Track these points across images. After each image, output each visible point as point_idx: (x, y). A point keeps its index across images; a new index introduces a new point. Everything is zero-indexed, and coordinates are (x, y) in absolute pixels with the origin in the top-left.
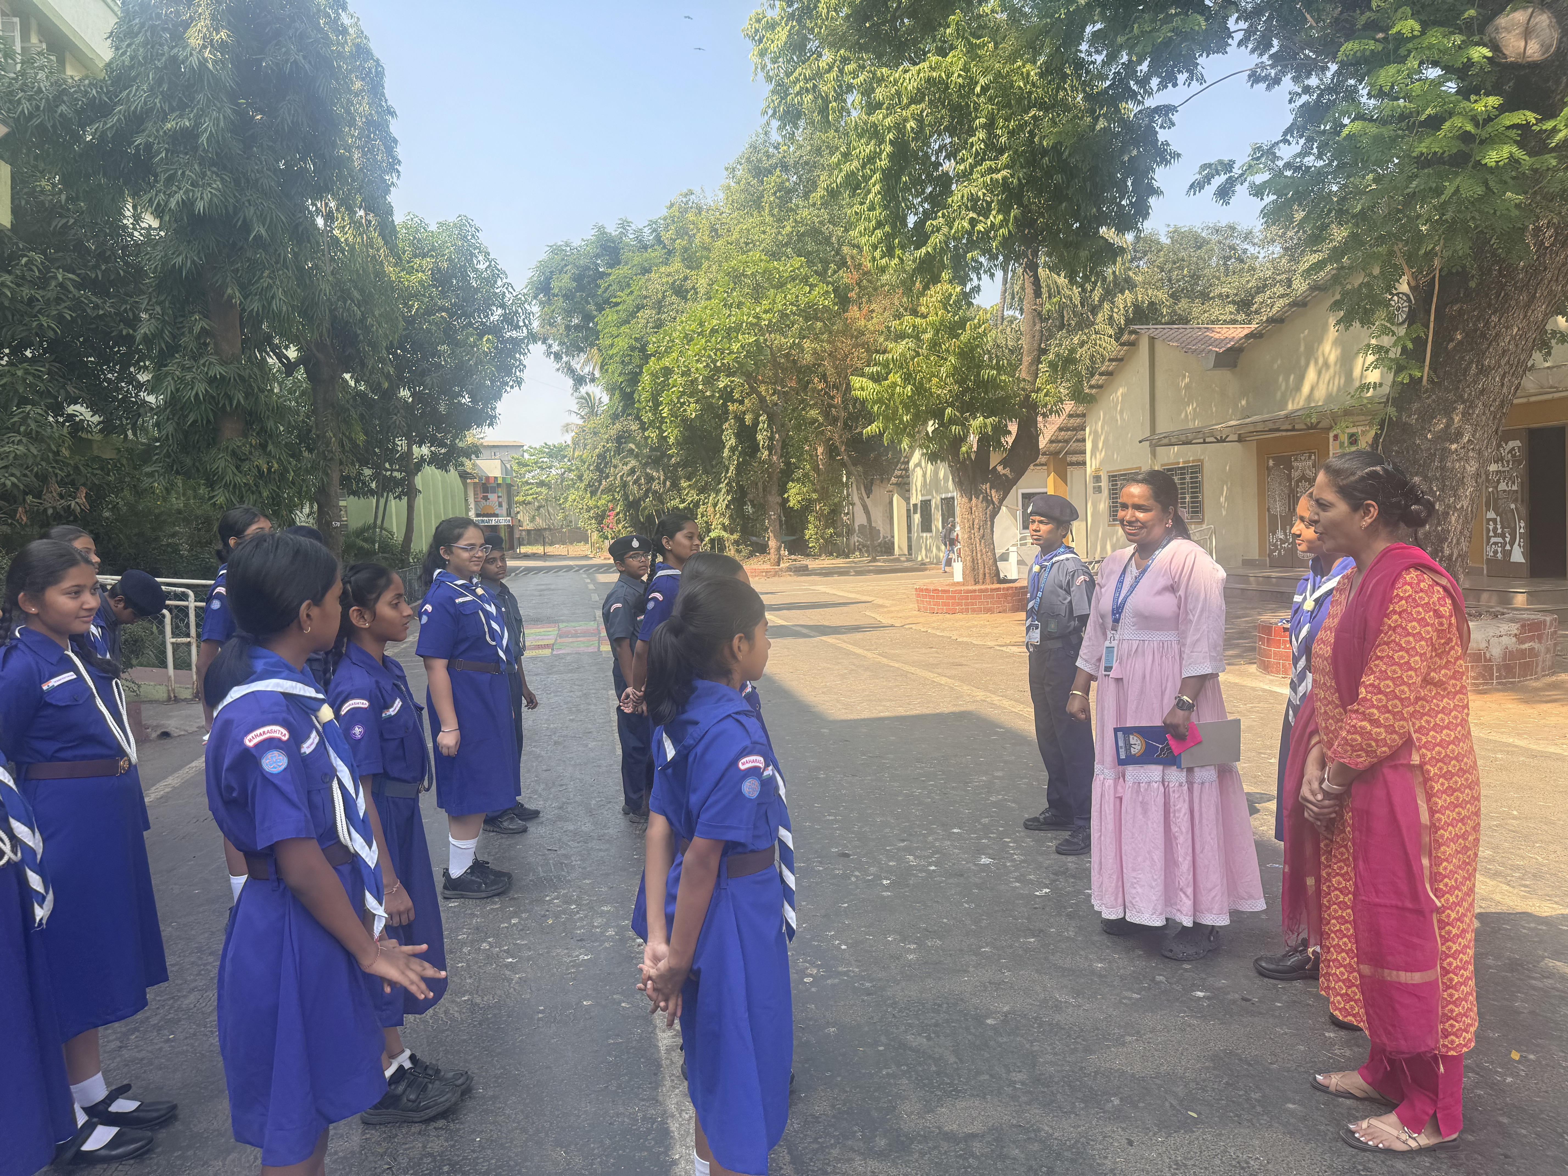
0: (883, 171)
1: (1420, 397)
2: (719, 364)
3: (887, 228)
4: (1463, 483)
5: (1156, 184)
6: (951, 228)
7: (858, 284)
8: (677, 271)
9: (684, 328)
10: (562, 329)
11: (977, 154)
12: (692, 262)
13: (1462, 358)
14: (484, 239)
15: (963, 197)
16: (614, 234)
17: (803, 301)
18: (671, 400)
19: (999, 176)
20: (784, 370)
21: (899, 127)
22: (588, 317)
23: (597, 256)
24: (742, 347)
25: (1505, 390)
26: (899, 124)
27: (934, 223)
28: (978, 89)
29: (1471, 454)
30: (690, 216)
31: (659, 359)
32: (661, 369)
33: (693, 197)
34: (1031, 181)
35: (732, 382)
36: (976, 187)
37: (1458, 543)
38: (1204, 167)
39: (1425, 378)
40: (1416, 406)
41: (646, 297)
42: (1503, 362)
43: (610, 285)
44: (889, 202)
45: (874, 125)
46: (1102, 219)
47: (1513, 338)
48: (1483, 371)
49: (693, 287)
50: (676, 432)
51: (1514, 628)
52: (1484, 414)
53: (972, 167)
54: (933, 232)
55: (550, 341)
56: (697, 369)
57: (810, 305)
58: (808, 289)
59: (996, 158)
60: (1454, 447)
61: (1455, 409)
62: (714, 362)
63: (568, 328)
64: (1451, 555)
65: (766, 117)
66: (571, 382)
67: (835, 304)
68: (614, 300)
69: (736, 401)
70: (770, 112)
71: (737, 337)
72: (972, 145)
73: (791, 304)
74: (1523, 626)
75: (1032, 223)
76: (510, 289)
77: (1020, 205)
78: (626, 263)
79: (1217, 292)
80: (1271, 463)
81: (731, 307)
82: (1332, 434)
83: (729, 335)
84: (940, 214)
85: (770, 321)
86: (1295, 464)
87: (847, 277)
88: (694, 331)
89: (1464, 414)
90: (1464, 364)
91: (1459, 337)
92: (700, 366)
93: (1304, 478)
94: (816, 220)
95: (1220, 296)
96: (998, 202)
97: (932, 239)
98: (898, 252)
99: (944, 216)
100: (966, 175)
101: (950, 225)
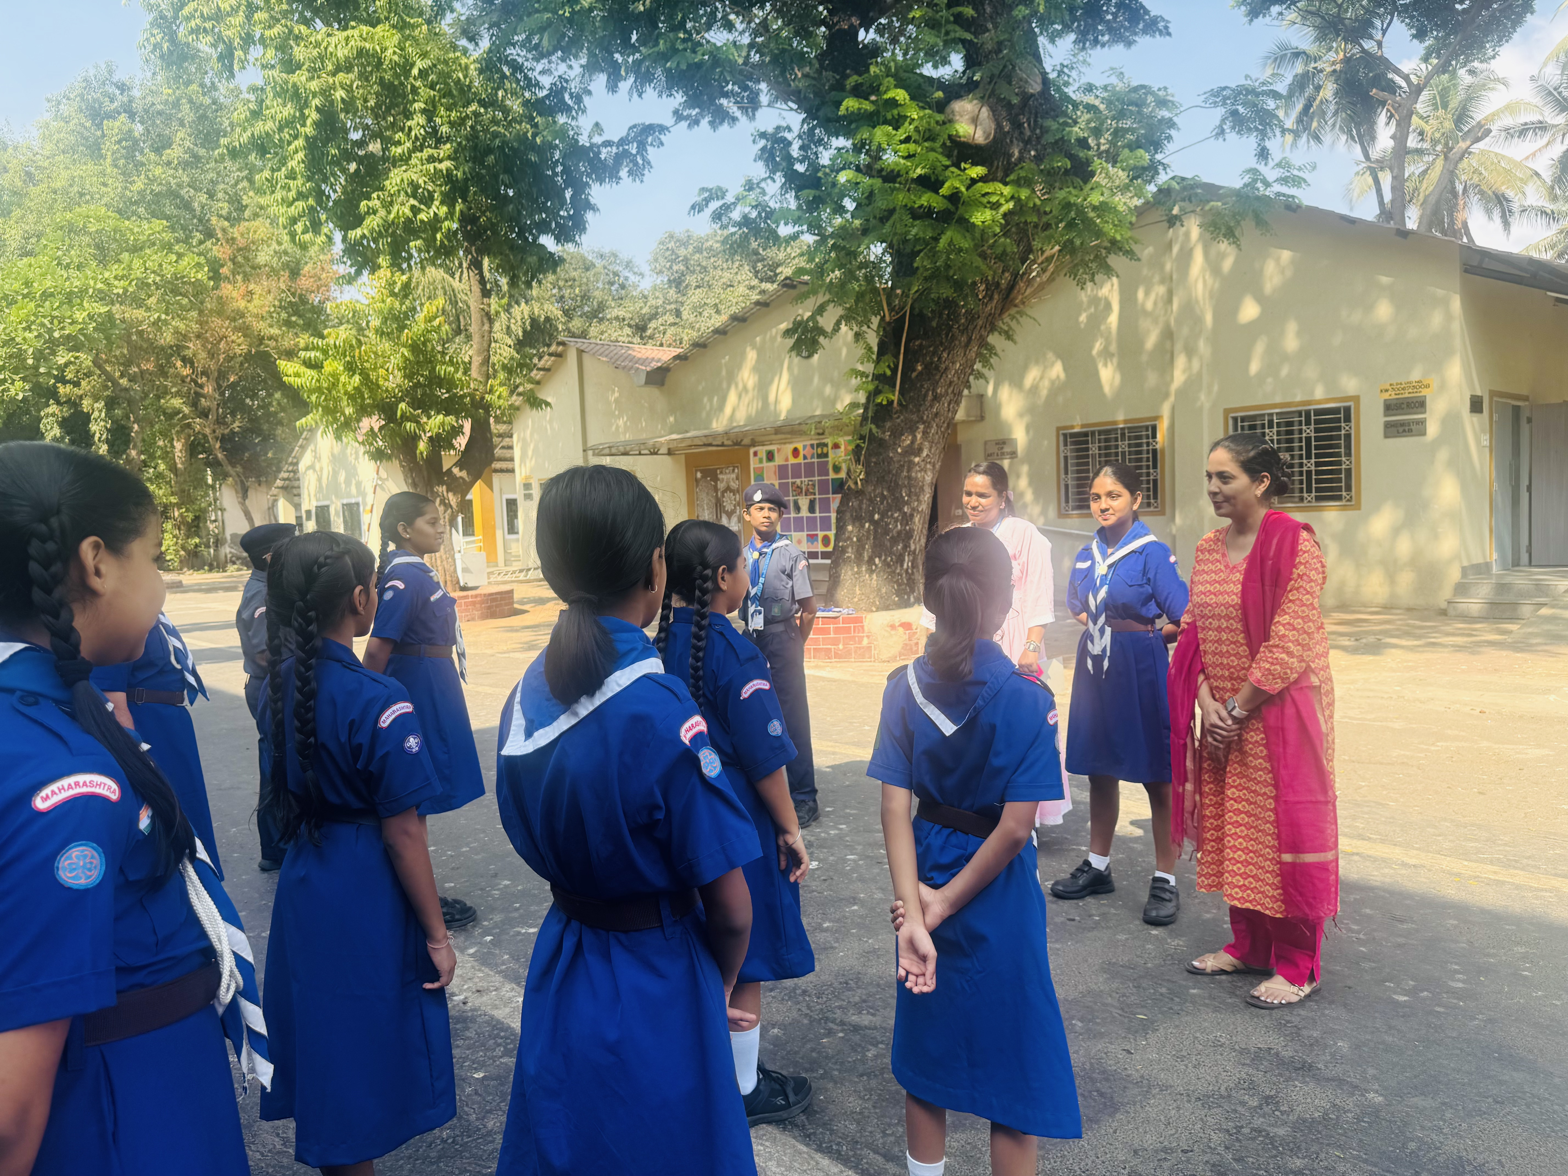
0: (307, 138)
1: (891, 417)
2: (56, 335)
3: (310, 202)
4: (923, 490)
5: (592, 201)
6: (389, 212)
7: (232, 260)
11: (416, 139)
13: (922, 386)
15: (400, 181)
17: (169, 271)
19: (441, 166)
21: (326, 92)
24: (91, 317)
26: (325, 91)
27: (369, 204)
28: (415, 72)
29: (928, 466)
34: (475, 178)
35: (77, 358)
36: (416, 174)
38: (702, 191)
39: (896, 402)
40: (888, 424)
42: (950, 391)
44: (314, 174)
45: (296, 87)
46: (543, 227)
47: (956, 372)
48: (936, 398)
52: (937, 433)
53: (410, 152)
54: (368, 213)
56: (24, 339)
57: (178, 277)
58: (174, 257)
59: (438, 147)
60: (917, 460)
61: (918, 428)
62: (50, 331)
67: (210, 278)
69: (69, 382)
71: (81, 304)
72: (410, 128)
73: (154, 272)
75: (474, 220)
77: (465, 200)
79: (614, 314)
80: (699, 475)
81: (67, 266)
82: (752, 451)
83: (70, 301)
84: (374, 195)
85: (126, 290)
86: (720, 476)
87: (219, 251)
88: (17, 292)
89: (924, 433)
90: (924, 391)
91: (919, 368)
92: (27, 335)
93: (728, 489)
94: (173, 182)
95: (617, 318)
96: (441, 193)
97: (368, 221)
98: (325, 229)
99: (379, 198)
100: (404, 160)
101: (388, 209)
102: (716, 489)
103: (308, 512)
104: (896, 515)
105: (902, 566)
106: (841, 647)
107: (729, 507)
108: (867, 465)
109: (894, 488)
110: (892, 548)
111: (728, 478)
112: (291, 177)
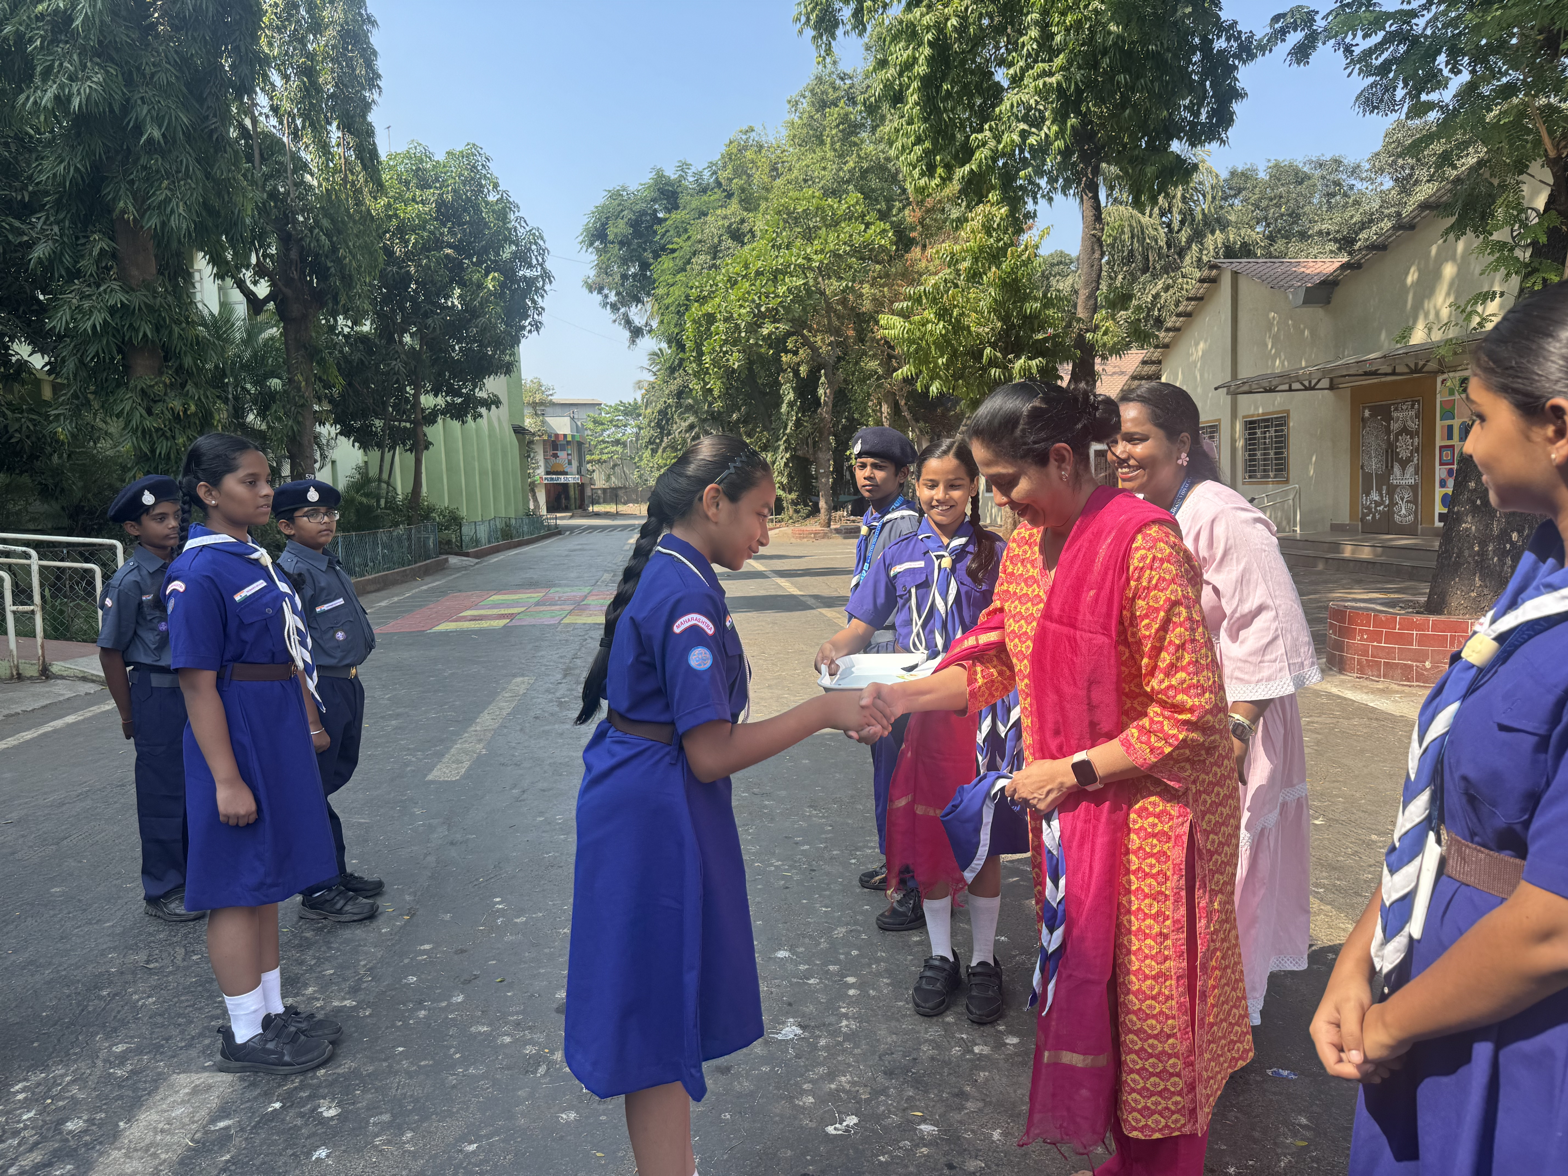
0: (922, 79)
2: (763, 309)
3: (927, 144)
5: (1239, 86)
6: (999, 142)
7: (921, 223)
8: (733, 214)
9: (728, 270)
10: (617, 278)
11: (1029, 55)
12: (749, 203)
14: (495, 169)
15: (1012, 106)
16: (673, 177)
17: (857, 240)
18: (713, 349)
19: (1053, 80)
20: (839, 317)
21: (940, 27)
22: (645, 266)
23: (654, 200)
24: (789, 290)
26: (939, 23)
27: (980, 136)
30: (749, 155)
31: (702, 304)
32: (704, 315)
33: (753, 135)
34: (1090, 84)
35: (777, 328)
36: (1027, 95)
38: (1276, 18)
41: (700, 241)
43: (667, 231)
44: (929, 114)
45: (912, 25)
46: (1173, 131)
49: (751, 230)
50: (718, 383)
53: (1023, 71)
54: (978, 147)
55: (606, 291)
56: (739, 315)
57: (866, 245)
58: (863, 227)
59: (1051, 60)
62: (758, 306)
63: (624, 277)
65: (799, 25)
66: (627, 334)
67: (892, 243)
68: (670, 246)
70: (803, 19)
71: (784, 280)
72: (1023, 45)
73: (845, 243)
75: (1092, 135)
76: (523, 224)
77: (1078, 113)
78: (685, 208)
79: (1316, 228)
80: (1367, 413)
81: (779, 248)
82: (1439, 380)
83: (776, 277)
84: (987, 126)
85: (822, 262)
86: (1395, 415)
87: (910, 216)
88: (738, 274)
92: (743, 311)
93: (1405, 430)
94: (882, 156)
95: (1320, 233)
96: (1053, 110)
97: (977, 155)
98: (940, 171)
99: (991, 129)
100: (1016, 81)
101: (998, 139)
102: (1388, 431)
106: (1428, 664)
107: (1404, 454)
111: (1404, 416)
112: (910, 122)
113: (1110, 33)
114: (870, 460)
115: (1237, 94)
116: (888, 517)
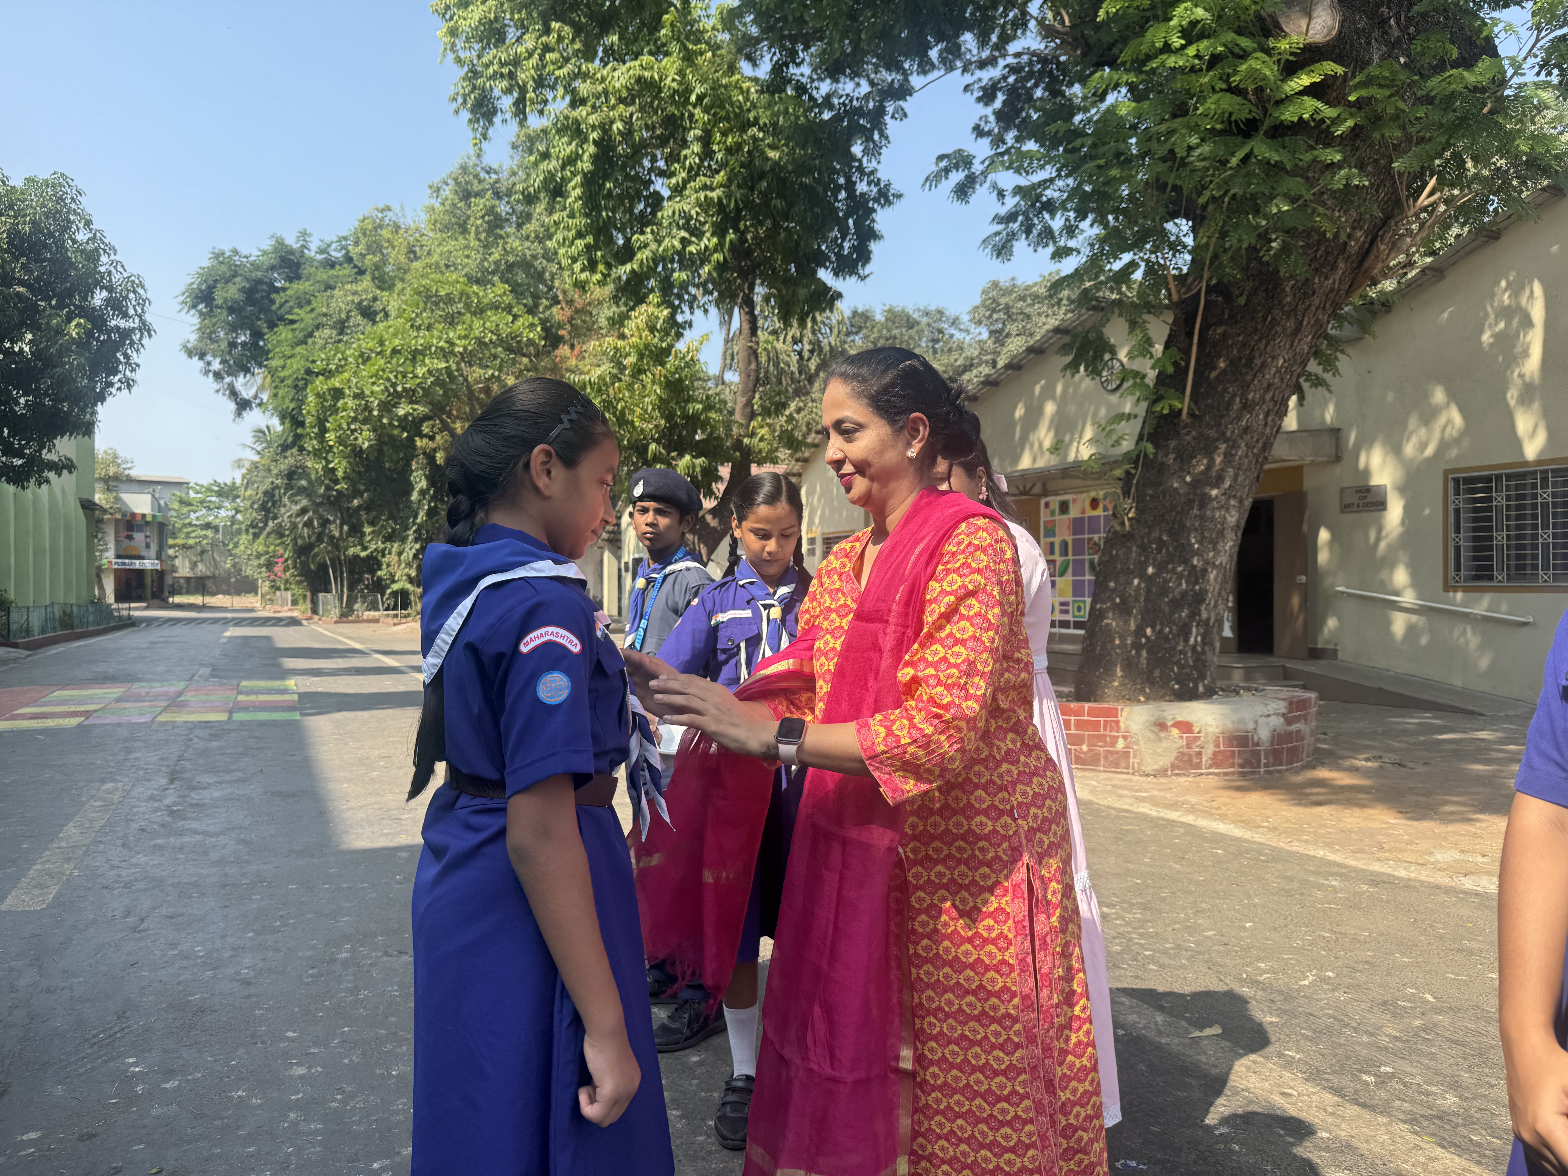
0: (585, 175)
1: (1178, 433)
2: (399, 388)
3: (590, 239)
4: (1223, 536)
5: (877, 227)
6: (660, 246)
7: (570, 322)
8: (365, 291)
9: (359, 346)
10: (224, 345)
11: (691, 168)
12: (384, 283)
13: (1225, 390)
15: (674, 213)
16: (294, 246)
17: (504, 331)
18: (340, 427)
19: (714, 195)
21: (605, 128)
22: (257, 335)
23: (273, 268)
24: (430, 372)
25: (1268, 430)
26: (605, 124)
27: (642, 238)
28: (693, 98)
29: (1232, 502)
30: (385, 233)
31: (328, 378)
32: (329, 390)
33: (390, 214)
34: (748, 203)
35: (414, 410)
36: (688, 206)
37: (1216, 606)
38: (941, 158)
39: (1185, 412)
40: (1173, 444)
41: (325, 315)
42: (1268, 397)
43: (286, 301)
44: (591, 211)
45: (577, 122)
46: (821, 260)
47: (1278, 370)
48: (1247, 406)
49: (384, 309)
50: (344, 463)
51: (1282, 706)
52: (1247, 456)
53: (685, 182)
54: (640, 248)
55: (209, 358)
56: (372, 393)
57: (513, 337)
58: (511, 318)
59: (711, 175)
60: (1214, 492)
61: (1217, 448)
62: (394, 385)
63: (233, 345)
64: (1208, 619)
65: (455, 106)
66: (233, 406)
67: (540, 338)
68: (290, 317)
70: (460, 100)
71: (423, 361)
72: (686, 157)
73: (491, 332)
74: (1291, 703)
75: (748, 253)
76: (120, 269)
77: (737, 230)
78: (308, 279)
81: (419, 328)
82: (1043, 502)
83: (414, 358)
84: (648, 230)
85: (465, 348)
87: (559, 314)
88: (372, 350)
89: (1226, 455)
90: (1227, 397)
91: (1222, 365)
92: (376, 388)
94: (528, 253)
96: (714, 224)
97: (639, 256)
98: (601, 267)
99: (652, 232)
100: (678, 191)
101: (659, 242)
103: (626, 564)
104: (1180, 569)
105: (1186, 640)
106: (1084, 748)
108: (1140, 500)
109: (1178, 532)
110: (1172, 613)
112: (572, 216)
113: (768, 159)
114: (652, 505)
115: (874, 235)
116: (670, 568)
